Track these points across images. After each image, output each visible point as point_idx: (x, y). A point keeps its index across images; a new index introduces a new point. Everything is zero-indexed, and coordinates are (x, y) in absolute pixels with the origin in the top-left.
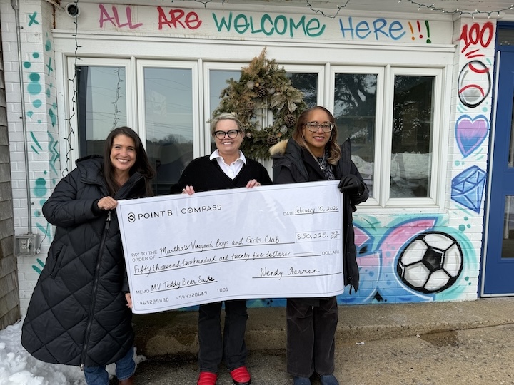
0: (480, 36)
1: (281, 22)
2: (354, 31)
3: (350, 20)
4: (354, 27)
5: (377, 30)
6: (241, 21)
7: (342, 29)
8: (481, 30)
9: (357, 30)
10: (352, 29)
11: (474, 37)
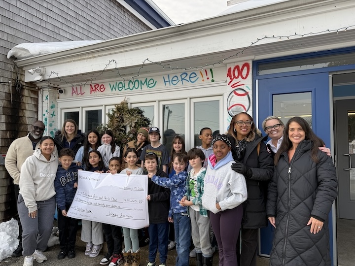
0: (240, 73)
1: (137, 83)
2: (171, 82)
3: (168, 76)
4: (171, 80)
5: (182, 79)
6: (120, 85)
7: (165, 82)
8: (240, 69)
9: (172, 81)
10: (169, 81)
11: (236, 74)
